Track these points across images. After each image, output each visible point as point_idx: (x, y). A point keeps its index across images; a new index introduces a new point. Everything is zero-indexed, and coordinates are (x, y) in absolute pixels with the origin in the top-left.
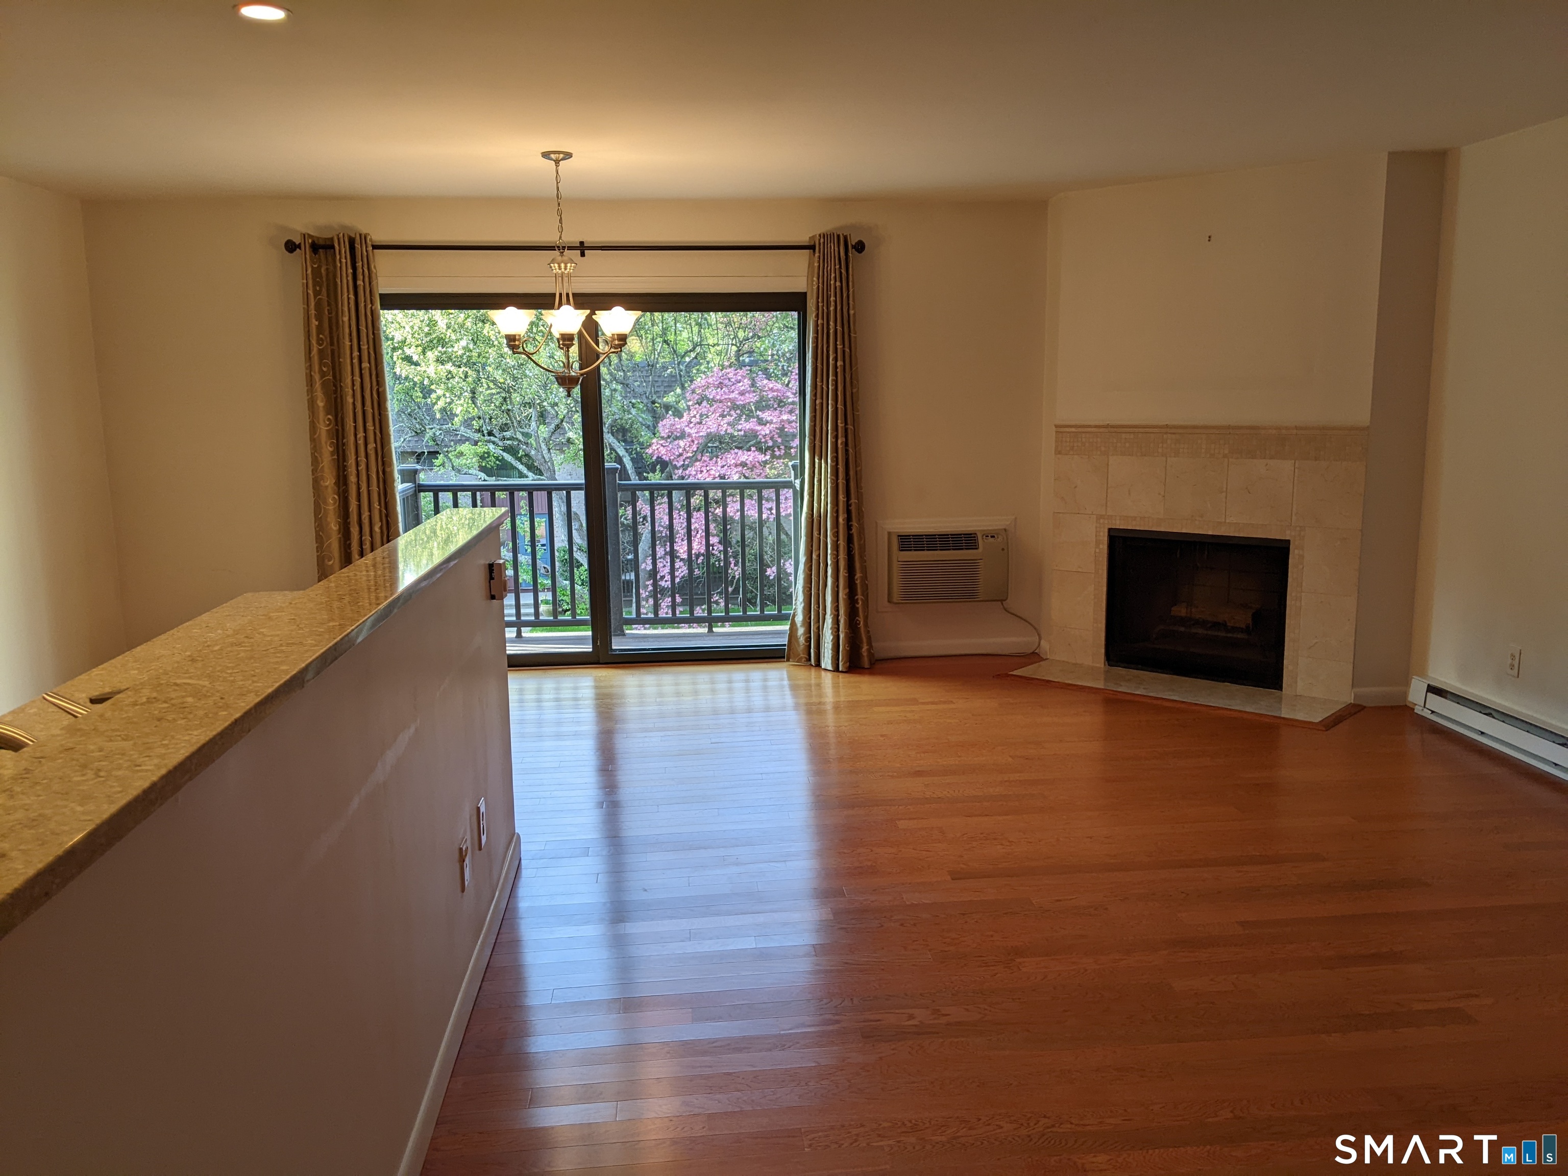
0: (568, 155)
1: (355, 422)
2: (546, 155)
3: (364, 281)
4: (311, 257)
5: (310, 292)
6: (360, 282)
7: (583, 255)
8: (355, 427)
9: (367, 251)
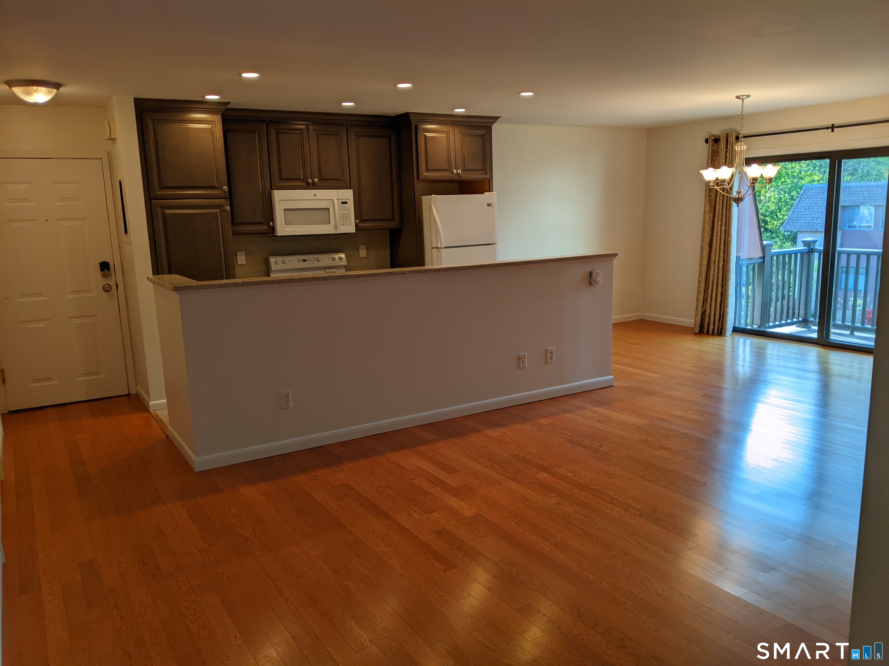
0: (748, 96)
1: (718, 217)
2: (738, 97)
3: (729, 154)
4: (712, 143)
5: (710, 161)
6: (728, 155)
7: (833, 131)
8: (718, 219)
9: (732, 140)
